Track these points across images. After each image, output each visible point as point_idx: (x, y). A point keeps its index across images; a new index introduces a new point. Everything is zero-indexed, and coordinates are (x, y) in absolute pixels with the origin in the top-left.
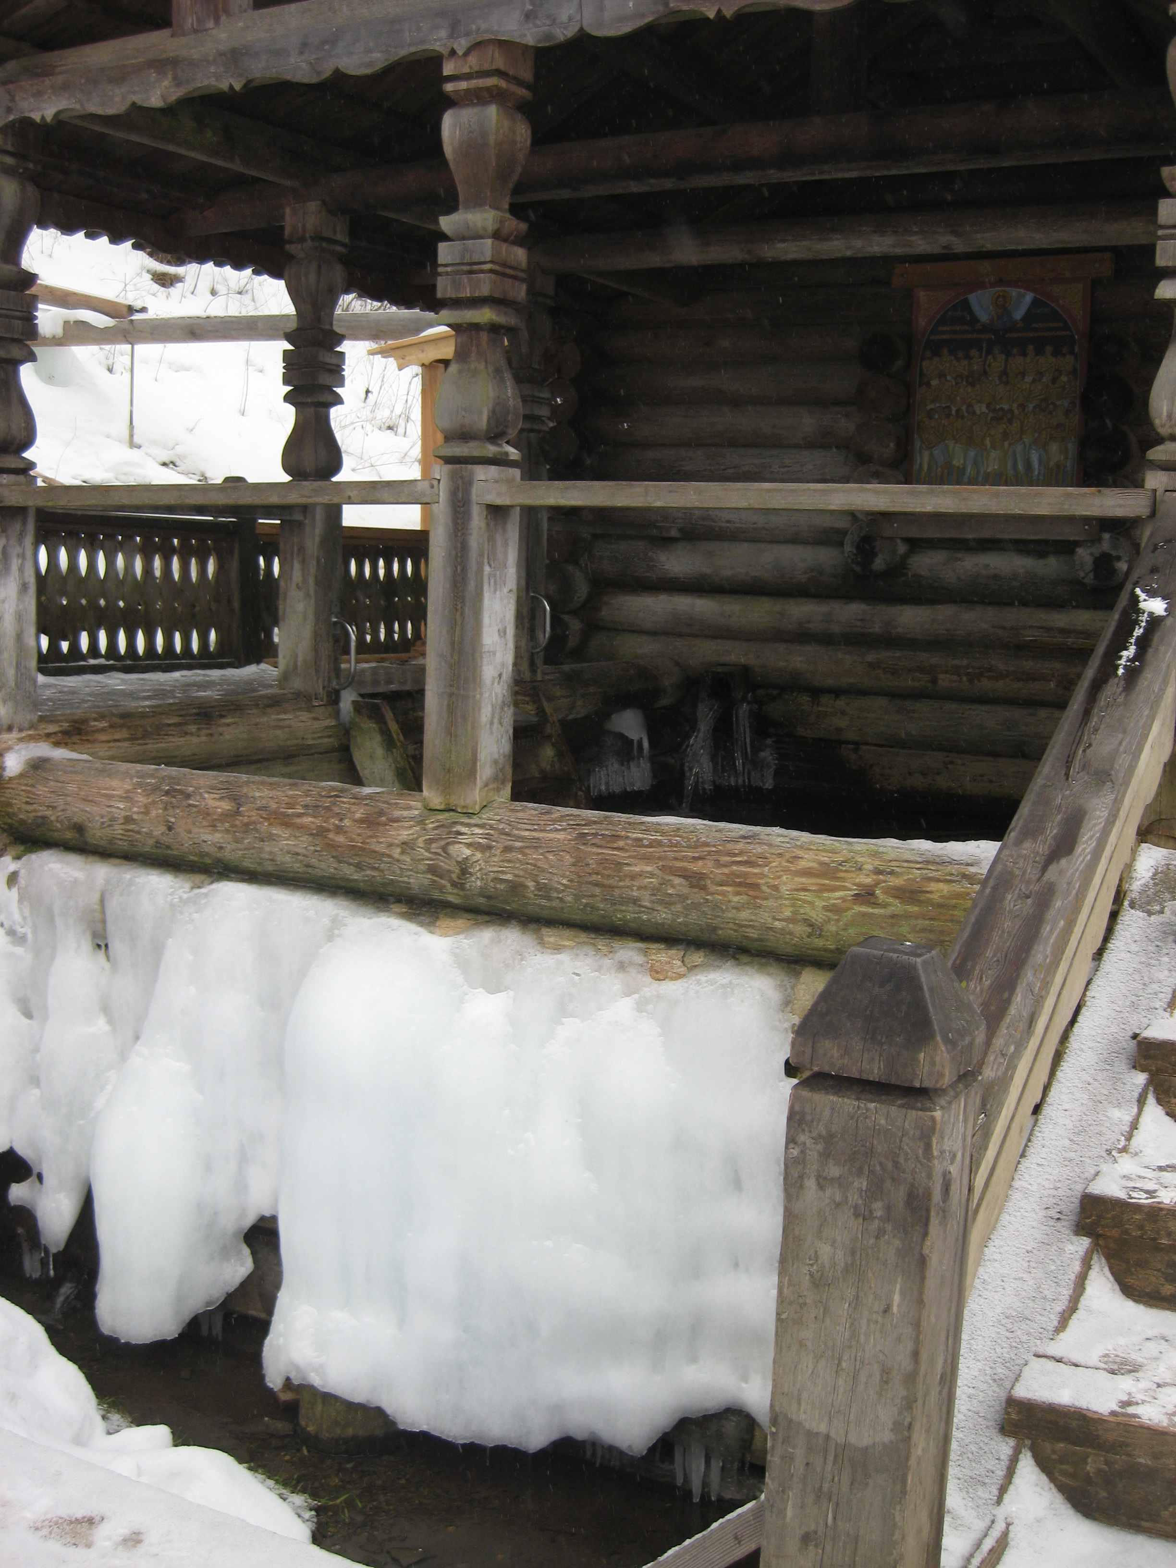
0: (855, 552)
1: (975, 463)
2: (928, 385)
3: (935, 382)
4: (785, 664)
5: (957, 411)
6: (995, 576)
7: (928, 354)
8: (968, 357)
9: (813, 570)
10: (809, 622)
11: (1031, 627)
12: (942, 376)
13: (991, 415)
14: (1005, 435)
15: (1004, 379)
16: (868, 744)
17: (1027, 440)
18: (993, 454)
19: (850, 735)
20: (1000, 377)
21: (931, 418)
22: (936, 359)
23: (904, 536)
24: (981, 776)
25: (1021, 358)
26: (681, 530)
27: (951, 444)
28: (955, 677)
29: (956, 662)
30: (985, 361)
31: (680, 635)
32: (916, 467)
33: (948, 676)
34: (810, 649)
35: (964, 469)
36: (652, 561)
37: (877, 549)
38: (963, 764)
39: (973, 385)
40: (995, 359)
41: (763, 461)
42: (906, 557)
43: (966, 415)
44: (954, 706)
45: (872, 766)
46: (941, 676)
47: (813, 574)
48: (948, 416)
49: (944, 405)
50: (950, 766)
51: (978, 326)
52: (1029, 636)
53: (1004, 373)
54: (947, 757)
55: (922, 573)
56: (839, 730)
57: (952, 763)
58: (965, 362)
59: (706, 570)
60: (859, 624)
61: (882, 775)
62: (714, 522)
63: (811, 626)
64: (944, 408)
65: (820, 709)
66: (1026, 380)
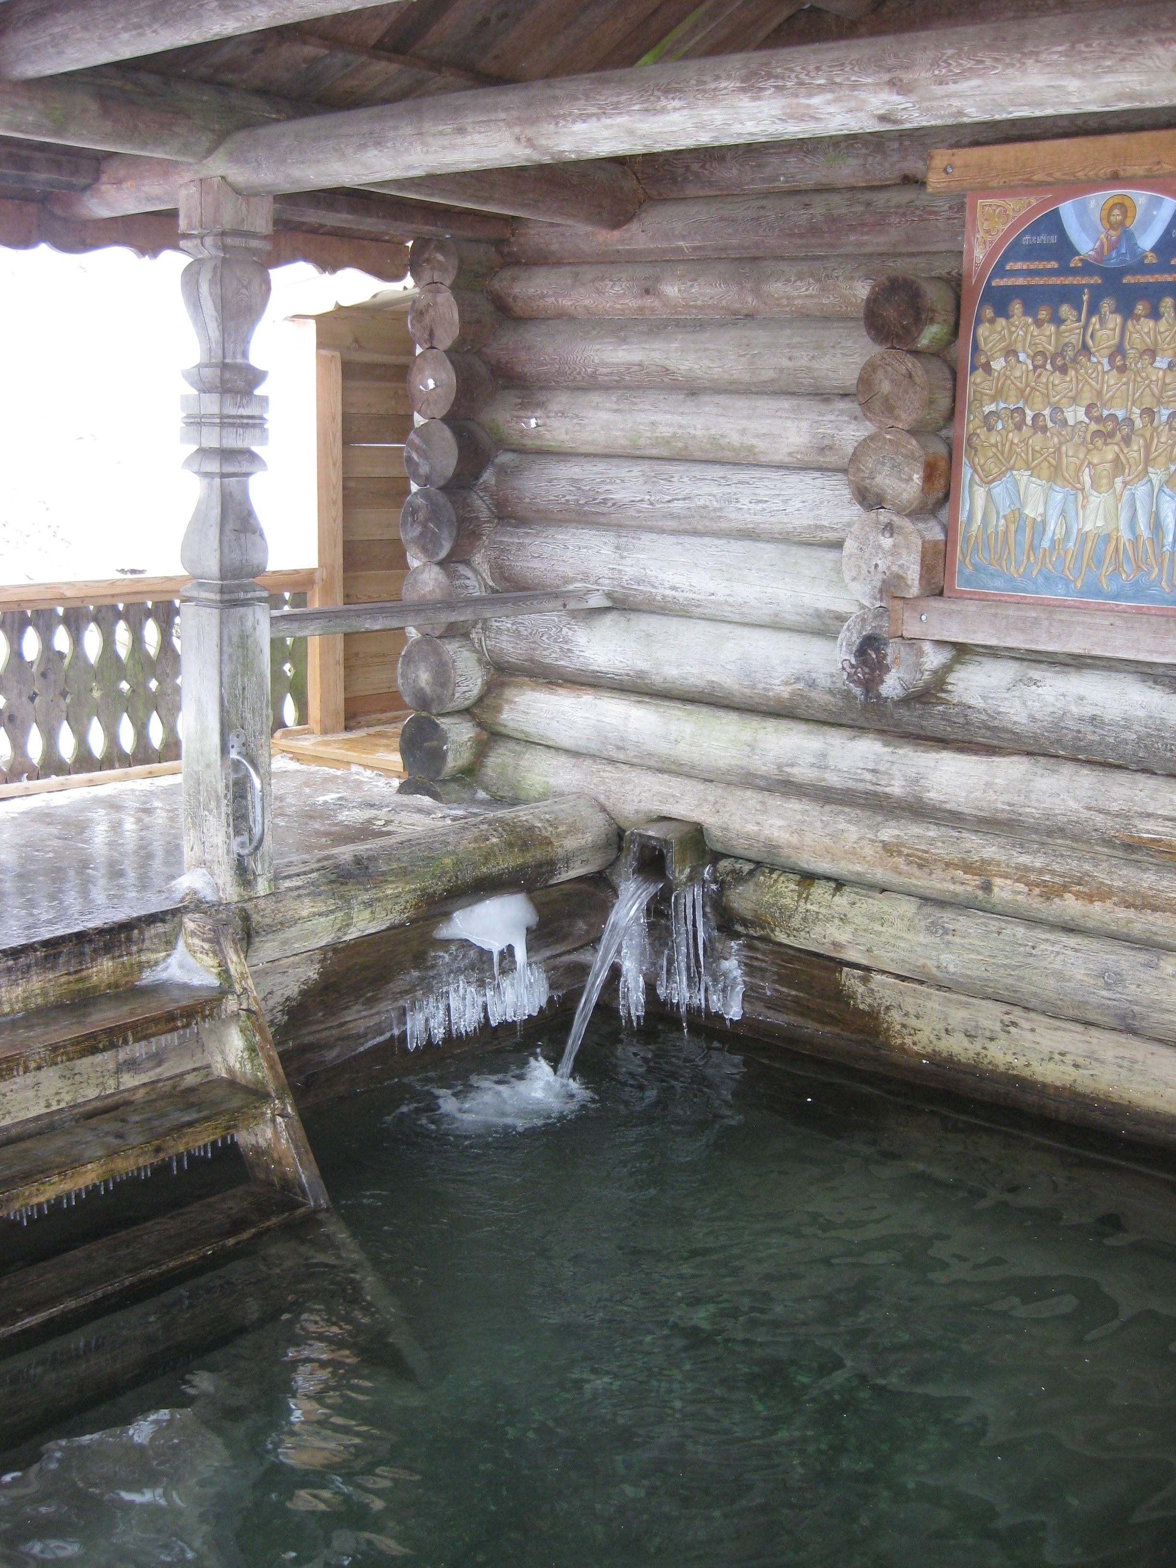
0: (853, 662)
1: (1063, 513)
2: (987, 368)
3: (998, 364)
4: (756, 828)
5: (1035, 418)
6: (1093, 719)
7: (989, 313)
8: (1057, 320)
9: (798, 680)
10: (792, 765)
11: (1149, 815)
12: (1010, 353)
13: (1094, 427)
14: (1118, 466)
15: (1118, 361)
16: (884, 972)
17: (1156, 475)
18: (1096, 500)
19: (852, 955)
20: (1111, 358)
21: (990, 429)
22: (1001, 321)
23: (937, 638)
24: (1062, 1054)
25: (1151, 323)
26: (609, 595)
27: (1023, 476)
28: (1021, 887)
29: (1025, 859)
30: (1085, 328)
31: (612, 761)
32: (963, 516)
33: (1009, 882)
34: (795, 806)
35: (1044, 523)
36: (566, 642)
37: (889, 660)
38: (1033, 1030)
39: (1063, 370)
40: (1102, 322)
41: (727, 490)
42: (947, 669)
44: (1020, 931)
45: (888, 1008)
46: (998, 881)
47: (800, 686)
48: (1019, 427)
49: (1012, 407)
50: (1012, 1029)
51: (1075, 262)
52: (1148, 829)
53: (1119, 350)
54: (1007, 1013)
55: (972, 702)
56: (836, 945)
57: (1014, 1024)
58: (1050, 329)
59: (641, 664)
60: (868, 776)
61: (904, 1026)
62: (654, 587)
63: (795, 771)
64: (1013, 411)
65: (809, 907)
66: (1156, 364)
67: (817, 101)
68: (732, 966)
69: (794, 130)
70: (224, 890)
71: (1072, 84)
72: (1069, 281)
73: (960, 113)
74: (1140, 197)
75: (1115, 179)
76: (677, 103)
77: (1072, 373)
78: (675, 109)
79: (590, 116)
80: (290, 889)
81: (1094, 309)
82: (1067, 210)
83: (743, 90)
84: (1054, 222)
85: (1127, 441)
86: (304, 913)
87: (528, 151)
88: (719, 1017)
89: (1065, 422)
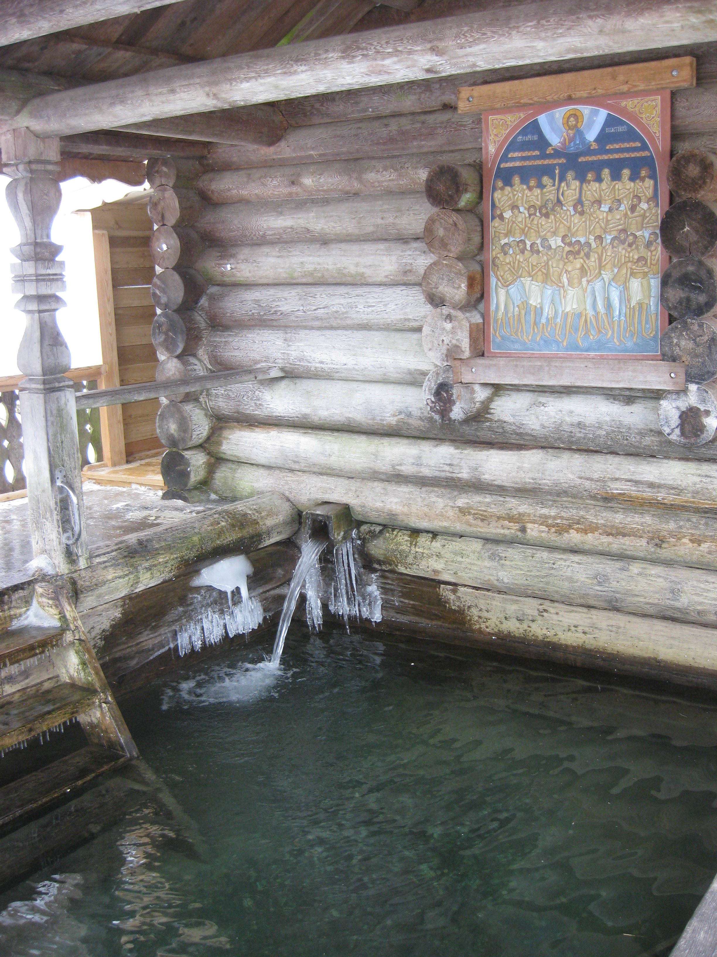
0: (433, 399)
1: (553, 302)
2: (501, 217)
3: (507, 215)
4: (381, 505)
5: (532, 246)
6: (579, 425)
7: (500, 184)
8: (541, 186)
9: (400, 413)
10: (401, 465)
11: (617, 479)
12: (514, 207)
13: (567, 249)
14: (583, 271)
15: (579, 208)
16: (465, 586)
17: (606, 275)
18: (571, 292)
19: (446, 577)
20: (575, 207)
21: (505, 254)
22: (508, 189)
23: (482, 382)
24: (575, 626)
25: (597, 185)
26: (282, 369)
27: (527, 281)
28: (543, 528)
29: (545, 511)
30: (558, 189)
31: (292, 470)
32: (493, 307)
33: (536, 525)
34: (404, 490)
35: (541, 308)
36: (259, 400)
37: (454, 397)
38: (557, 614)
39: (547, 216)
40: (568, 186)
41: (350, 300)
42: (490, 400)
43: (541, 249)
44: (545, 555)
45: (469, 607)
46: (529, 526)
47: (402, 416)
48: (522, 252)
49: (518, 240)
50: (545, 614)
51: (549, 151)
52: (616, 488)
53: (579, 202)
54: (541, 605)
55: (506, 419)
56: (435, 571)
57: (545, 611)
58: (537, 191)
59: (305, 410)
60: (447, 468)
61: (480, 617)
62: (310, 362)
63: (402, 468)
64: (518, 242)
65: (417, 550)
66: (602, 209)
67: (387, 62)
68: (373, 589)
69: (375, 80)
70: (59, 567)
71: (540, 45)
72: (546, 162)
73: (474, 65)
74: (586, 110)
75: (570, 100)
76: (303, 68)
77: (552, 217)
78: (302, 71)
79: (251, 78)
80: (100, 563)
81: (562, 178)
82: (543, 119)
83: (343, 58)
84: (535, 127)
85: (588, 256)
86: (110, 577)
87: (215, 102)
88: (368, 621)
89: (550, 247)
